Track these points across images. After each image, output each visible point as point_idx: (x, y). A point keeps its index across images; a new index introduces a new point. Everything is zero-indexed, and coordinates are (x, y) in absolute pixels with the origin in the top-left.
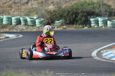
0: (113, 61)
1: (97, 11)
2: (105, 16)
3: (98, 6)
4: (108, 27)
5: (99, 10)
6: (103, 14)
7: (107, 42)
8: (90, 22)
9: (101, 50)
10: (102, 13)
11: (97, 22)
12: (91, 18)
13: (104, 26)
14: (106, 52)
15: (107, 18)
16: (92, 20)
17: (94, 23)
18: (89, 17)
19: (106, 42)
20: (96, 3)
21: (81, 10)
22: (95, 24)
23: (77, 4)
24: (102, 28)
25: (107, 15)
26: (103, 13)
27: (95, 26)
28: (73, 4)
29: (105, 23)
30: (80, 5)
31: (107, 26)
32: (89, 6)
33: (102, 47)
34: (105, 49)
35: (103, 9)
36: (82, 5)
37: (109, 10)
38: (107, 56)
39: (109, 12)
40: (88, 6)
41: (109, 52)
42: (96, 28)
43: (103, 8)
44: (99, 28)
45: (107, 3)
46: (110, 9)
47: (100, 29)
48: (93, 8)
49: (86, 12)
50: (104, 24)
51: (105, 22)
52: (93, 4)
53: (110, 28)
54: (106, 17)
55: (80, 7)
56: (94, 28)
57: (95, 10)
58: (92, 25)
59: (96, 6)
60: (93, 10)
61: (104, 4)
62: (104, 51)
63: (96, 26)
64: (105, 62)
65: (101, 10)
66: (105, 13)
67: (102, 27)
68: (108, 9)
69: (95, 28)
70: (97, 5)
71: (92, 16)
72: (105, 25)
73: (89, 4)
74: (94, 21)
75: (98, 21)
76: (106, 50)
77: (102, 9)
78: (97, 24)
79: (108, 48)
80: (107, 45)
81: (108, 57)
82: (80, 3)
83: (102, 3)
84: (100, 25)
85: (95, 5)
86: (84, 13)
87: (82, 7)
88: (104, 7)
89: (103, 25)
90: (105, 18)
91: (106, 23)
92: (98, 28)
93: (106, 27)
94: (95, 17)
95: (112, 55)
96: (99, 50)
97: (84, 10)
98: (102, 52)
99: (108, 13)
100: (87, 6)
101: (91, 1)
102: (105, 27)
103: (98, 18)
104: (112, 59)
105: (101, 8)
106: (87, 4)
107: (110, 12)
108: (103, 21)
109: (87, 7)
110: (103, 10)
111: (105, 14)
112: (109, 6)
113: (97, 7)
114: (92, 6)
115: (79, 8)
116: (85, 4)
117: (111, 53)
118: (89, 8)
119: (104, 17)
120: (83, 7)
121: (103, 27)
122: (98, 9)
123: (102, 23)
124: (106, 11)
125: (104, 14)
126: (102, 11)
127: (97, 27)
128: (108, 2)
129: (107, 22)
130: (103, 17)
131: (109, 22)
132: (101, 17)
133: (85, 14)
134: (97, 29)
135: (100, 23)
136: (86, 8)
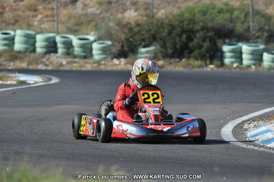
0: (270, 148)
1: (239, 28)
2: (259, 40)
3: (242, 16)
4: (264, 68)
5: (245, 26)
6: (254, 35)
7: (260, 104)
8: (222, 53)
9: (243, 122)
10: (251, 35)
11: (238, 55)
12: (225, 43)
13: (254, 64)
14: (255, 126)
15: (262, 47)
16: (226, 48)
17: (232, 57)
18: (219, 42)
19: (258, 103)
20: (236, 9)
21: (201, 24)
22: (233, 60)
23: (193, 8)
24: (249, 69)
25: (264, 38)
26: (254, 32)
27: (233, 63)
28: (183, 9)
29: (257, 57)
30: (199, 12)
31: (260, 65)
32: (221, 15)
33: (246, 115)
34: (253, 120)
35: (253, 24)
36: (205, 13)
37: (267, 28)
38: (257, 137)
40: (218, 14)
41: (263, 128)
42: (235, 68)
43: (253, 22)
44: (244, 68)
45: (265, 10)
46: (269, 25)
47: (245, 71)
48: (231, 21)
49: (213, 29)
50: (255, 60)
51: (258, 55)
52: (231, 10)
54: (261, 43)
55: (199, 17)
56: (230, 67)
57: (235, 26)
58: (227, 61)
59: (238, 17)
60: (231, 26)
61: (257, 13)
62: (252, 125)
63: (235, 65)
66: (258, 34)
67: (249, 66)
68: (265, 24)
69: (233, 69)
70: (241, 13)
71: (227, 41)
72: (258, 62)
73: (220, 11)
74: (232, 51)
75: (241, 53)
76: (256, 123)
77: (251, 24)
78: (239, 60)
79: (261, 118)
80: (257, 111)
81: (260, 140)
82: (200, 8)
83: (253, 10)
84: (246, 62)
85: (236, 13)
86: (208, 31)
87: (204, 18)
88: (256, 18)
89: (252, 62)
90: (258, 44)
91: (259, 57)
92: (240, 69)
93: (258, 68)
94: (234, 43)
95: (269, 135)
96: (239, 122)
97: (210, 25)
98: (246, 126)
99: (266, 34)
100: (216, 16)
101: (227, 4)
102: (256, 67)
103: (240, 44)
104: (269, 145)
105: (249, 22)
106: (216, 11)
107: (269, 31)
108: (253, 53)
109: (216, 18)
110: (253, 26)
111: (258, 37)
112: (268, 18)
113: (240, 18)
114: (229, 14)
115: (196, 19)
116: (211, 11)
117: (268, 131)
118: (220, 20)
120: (208, 17)
121: (253, 67)
122: (243, 23)
123: (250, 57)
124: (261, 29)
125: (255, 37)
126: (251, 29)
127: (237, 67)
128: (268, 8)
129: (262, 55)
130: (254, 43)
131: (266, 56)
132: (249, 43)
133: (210, 34)
134: (238, 70)
135: (244, 56)
136: (213, 19)
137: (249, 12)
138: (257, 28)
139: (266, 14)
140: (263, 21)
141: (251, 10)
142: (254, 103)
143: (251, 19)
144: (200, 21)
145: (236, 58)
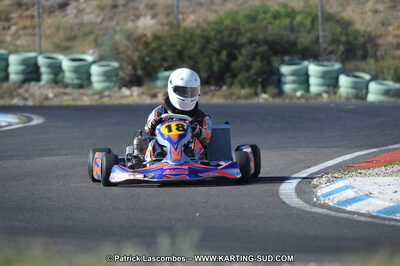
0: (350, 212)
1: (304, 40)
2: (333, 57)
3: (308, 22)
4: (340, 97)
5: (312, 36)
6: (325, 49)
7: (335, 149)
8: (280, 75)
10: (322, 49)
11: (304, 79)
12: (283, 62)
13: (326, 92)
14: (329, 181)
15: (337, 66)
16: (285, 69)
17: (294, 82)
18: (275, 61)
19: (333, 147)
20: (299, 13)
21: (249, 35)
22: (295, 86)
23: (237, 12)
24: (320, 99)
25: (340, 53)
26: (324, 46)
27: (295, 90)
28: (222, 13)
30: (245, 17)
31: (335, 93)
32: (277, 23)
33: (315, 165)
34: (325, 172)
35: (323, 33)
36: (252, 19)
37: (344, 38)
38: (331, 197)
39: (344, 43)
40: (272, 20)
41: (340, 184)
42: (299, 98)
43: (324, 30)
44: (311, 98)
45: (340, 13)
46: (347, 35)
47: (313, 101)
48: (292, 30)
49: (266, 42)
50: (328, 86)
51: (331, 78)
52: (292, 15)
53: (347, 99)
54: (336, 60)
55: (245, 25)
56: (291, 98)
57: (297, 38)
58: (288, 88)
59: (301, 24)
60: (292, 37)
61: (329, 18)
62: (324, 180)
63: (299, 94)
64: (326, 215)
65: (318, 38)
66: (330, 48)
67: (320, 95)
68: (341, 34)
69: (296, 100)
70: (306, 18)
71: (287, 58)
72: (331, 88)
73: (276, 16)
74: (294, 73)
75: (307, 76)
76: (329, 176)
77: (321, 33)
78: (304, 86)
79: (337, 168)
80: (332, 159)
81: (336, 201)
82: (246, 12)
83: (323, 12)
84: (314, 88)
85: (299, 18)
86: (259, 46)
87: (252, 25)
88: (328, 25)
89: (324, 88)
90: (331, 63)
91: (332, 82)
92: (307, 99)
93: (333, 97)
94: (297, 61)
95: (350, 194)
96: (306, 175)
97: (261, 36)
98: (315, 181)
99: (342, 48)
100: (270, 23)
101: (285, 6)
102: (329, 97)
103: (306, 63)
104: (349, 208)
105: (318, 31)
106: (270, 14)
107: (347, 43)
108: (324, 75)
109: (270, 27)
110: (324, 36)
111: (331, 53)
112: (346, 25)
113: (304, 26)
114: (288, 20)
115: (242, 28)
116: (262, 16)
117: (347, 187)
118: (276, 29)
119: (328, 60)
120: (258, 23)
121: (325, 96)
122: (309, 32)
123: (320, 81)
124: (335, 41)
125: (327, 52)
126: (321, 40)
127: (302, 97)
128: (344, 10)
129: (337, 79)
130: (323, 61)
131: (344, 80)
132: (319, 61)
133: (263, 49)
134: (303, 101)
135: (313, 81)
136: (265, 28)
137: (317, 16)
138: (329, 39)
139: (342, 18)
140: (339, 30)
141: (320, 14)
142: (327, 147)
143: (320, 27)
144: (247, 31)
145: (300, 83)
